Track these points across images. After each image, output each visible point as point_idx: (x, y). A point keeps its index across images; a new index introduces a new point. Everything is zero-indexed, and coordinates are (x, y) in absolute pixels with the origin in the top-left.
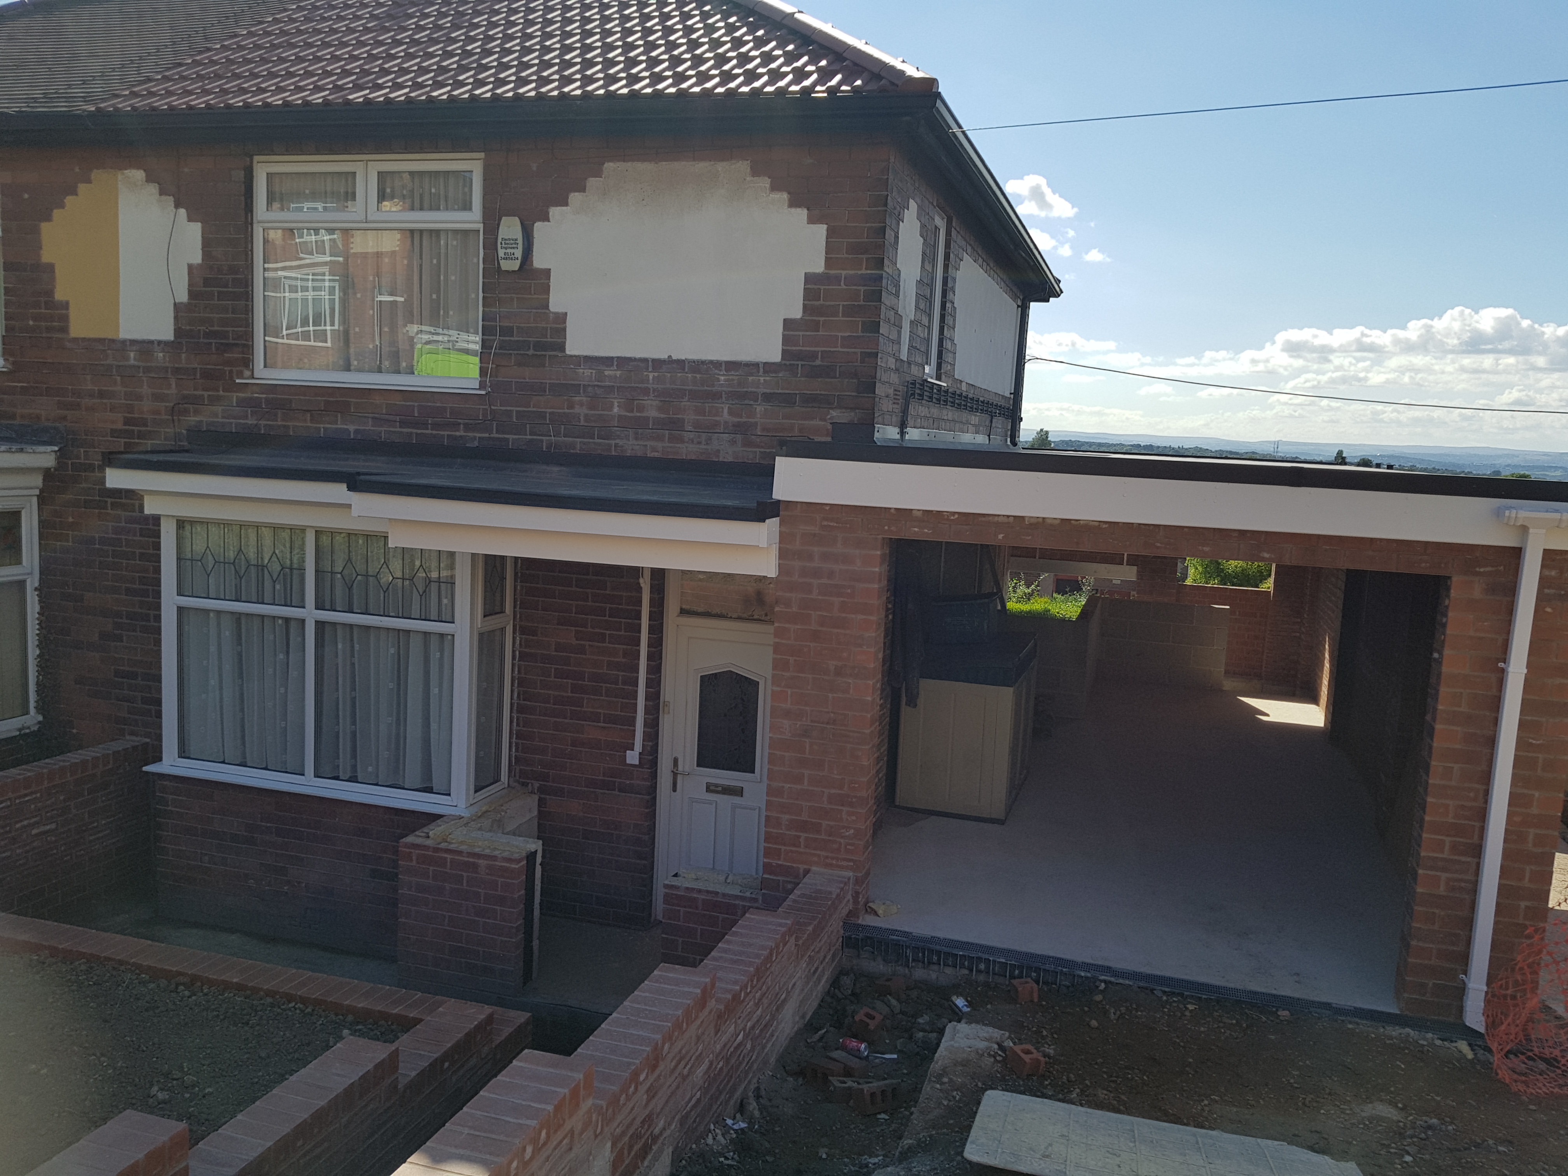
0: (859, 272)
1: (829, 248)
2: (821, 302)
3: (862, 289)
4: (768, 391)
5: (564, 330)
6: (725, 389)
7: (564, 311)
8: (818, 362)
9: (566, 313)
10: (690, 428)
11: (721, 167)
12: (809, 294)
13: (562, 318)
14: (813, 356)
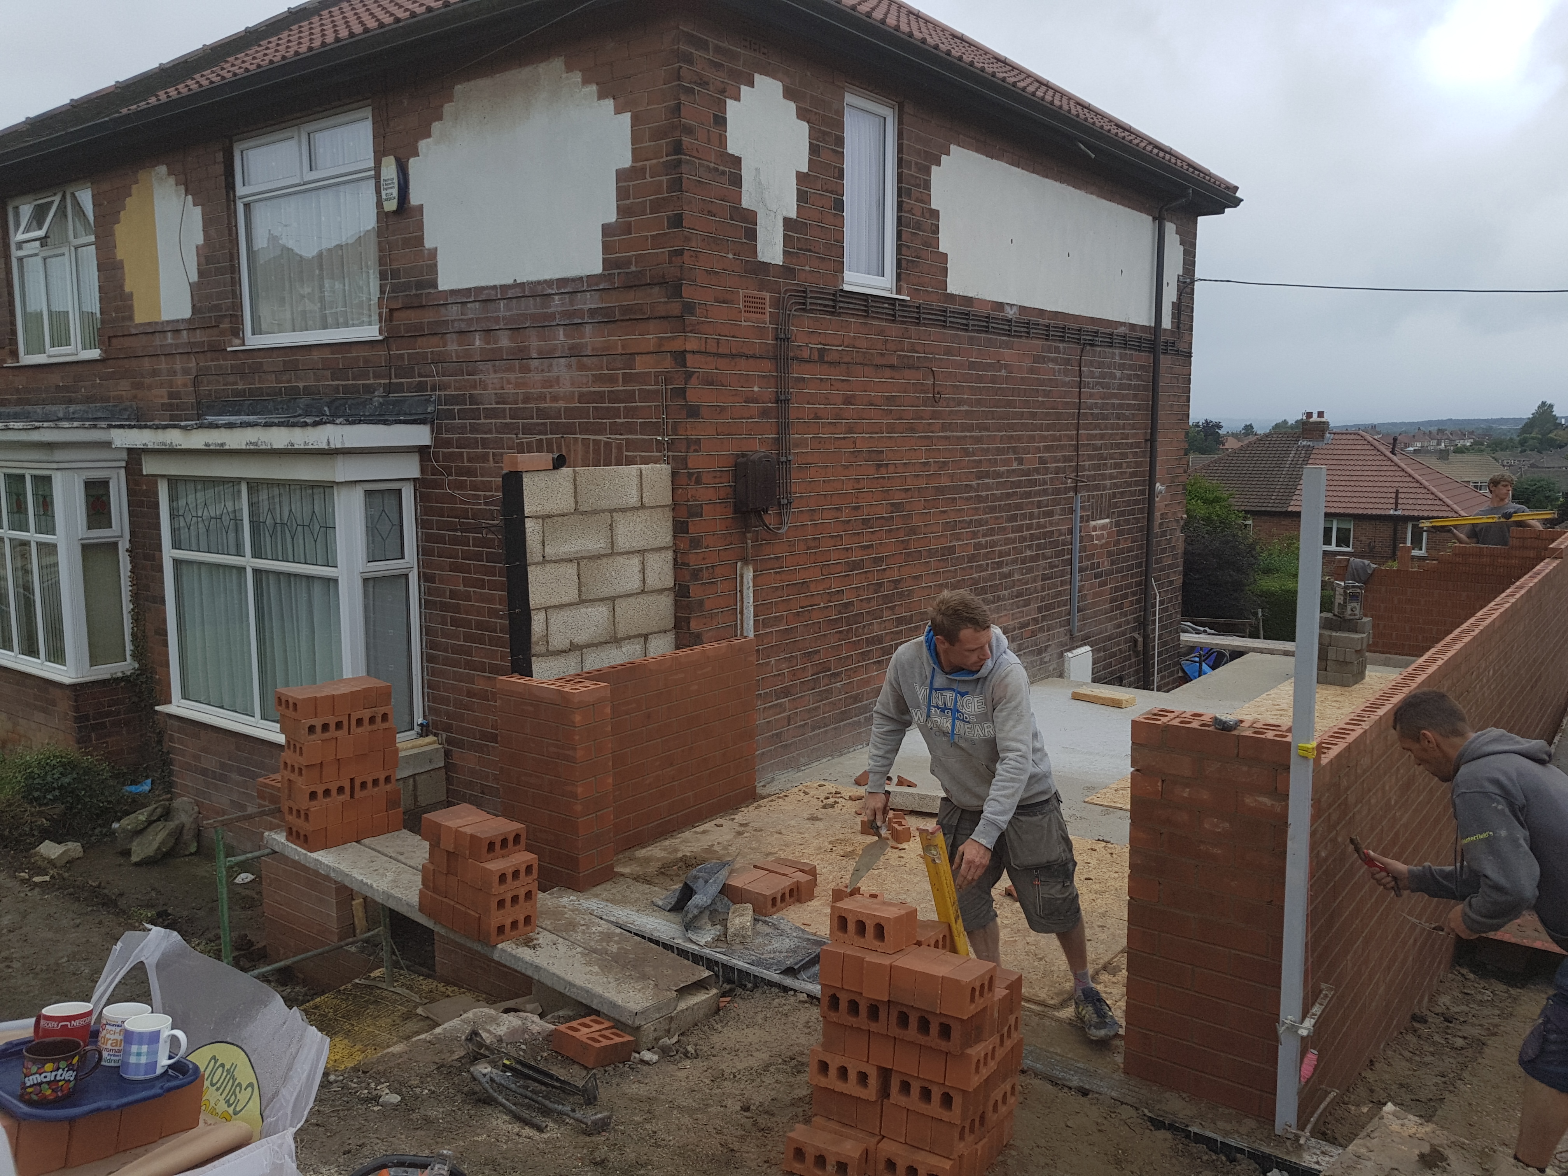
0: (661, 160)
1: (635, 139)
2: (632, 201)
3: (664, 178)
4: (593, 306)
5: (436, 265)
6: (559, 309)
7: (434, 246)
8: (633, 268)
9: (436, 249)
10: (535, 355)
11: (542, 68)
12: (622, 193)
13: (433, 253)
14: (627, 262)
